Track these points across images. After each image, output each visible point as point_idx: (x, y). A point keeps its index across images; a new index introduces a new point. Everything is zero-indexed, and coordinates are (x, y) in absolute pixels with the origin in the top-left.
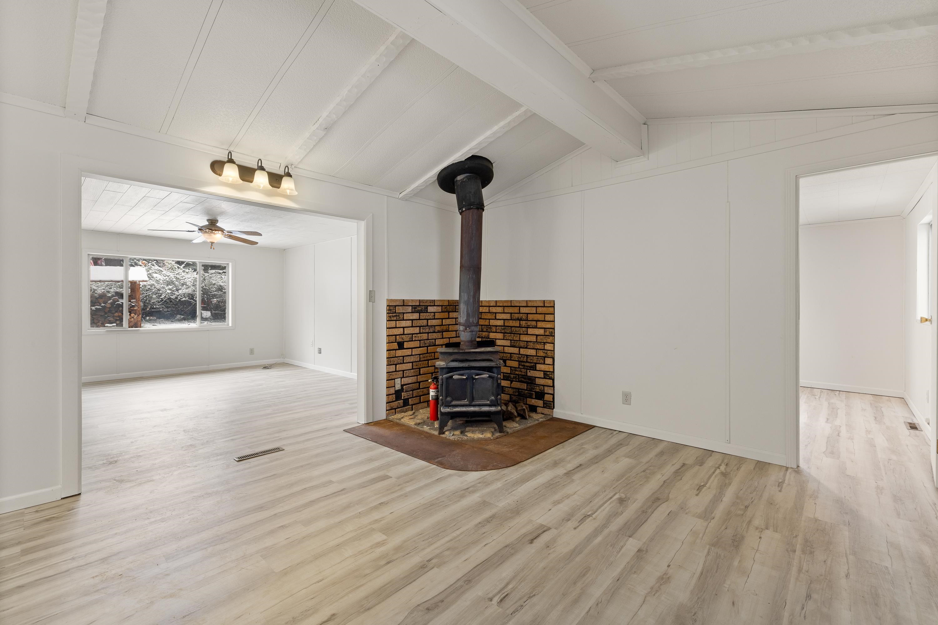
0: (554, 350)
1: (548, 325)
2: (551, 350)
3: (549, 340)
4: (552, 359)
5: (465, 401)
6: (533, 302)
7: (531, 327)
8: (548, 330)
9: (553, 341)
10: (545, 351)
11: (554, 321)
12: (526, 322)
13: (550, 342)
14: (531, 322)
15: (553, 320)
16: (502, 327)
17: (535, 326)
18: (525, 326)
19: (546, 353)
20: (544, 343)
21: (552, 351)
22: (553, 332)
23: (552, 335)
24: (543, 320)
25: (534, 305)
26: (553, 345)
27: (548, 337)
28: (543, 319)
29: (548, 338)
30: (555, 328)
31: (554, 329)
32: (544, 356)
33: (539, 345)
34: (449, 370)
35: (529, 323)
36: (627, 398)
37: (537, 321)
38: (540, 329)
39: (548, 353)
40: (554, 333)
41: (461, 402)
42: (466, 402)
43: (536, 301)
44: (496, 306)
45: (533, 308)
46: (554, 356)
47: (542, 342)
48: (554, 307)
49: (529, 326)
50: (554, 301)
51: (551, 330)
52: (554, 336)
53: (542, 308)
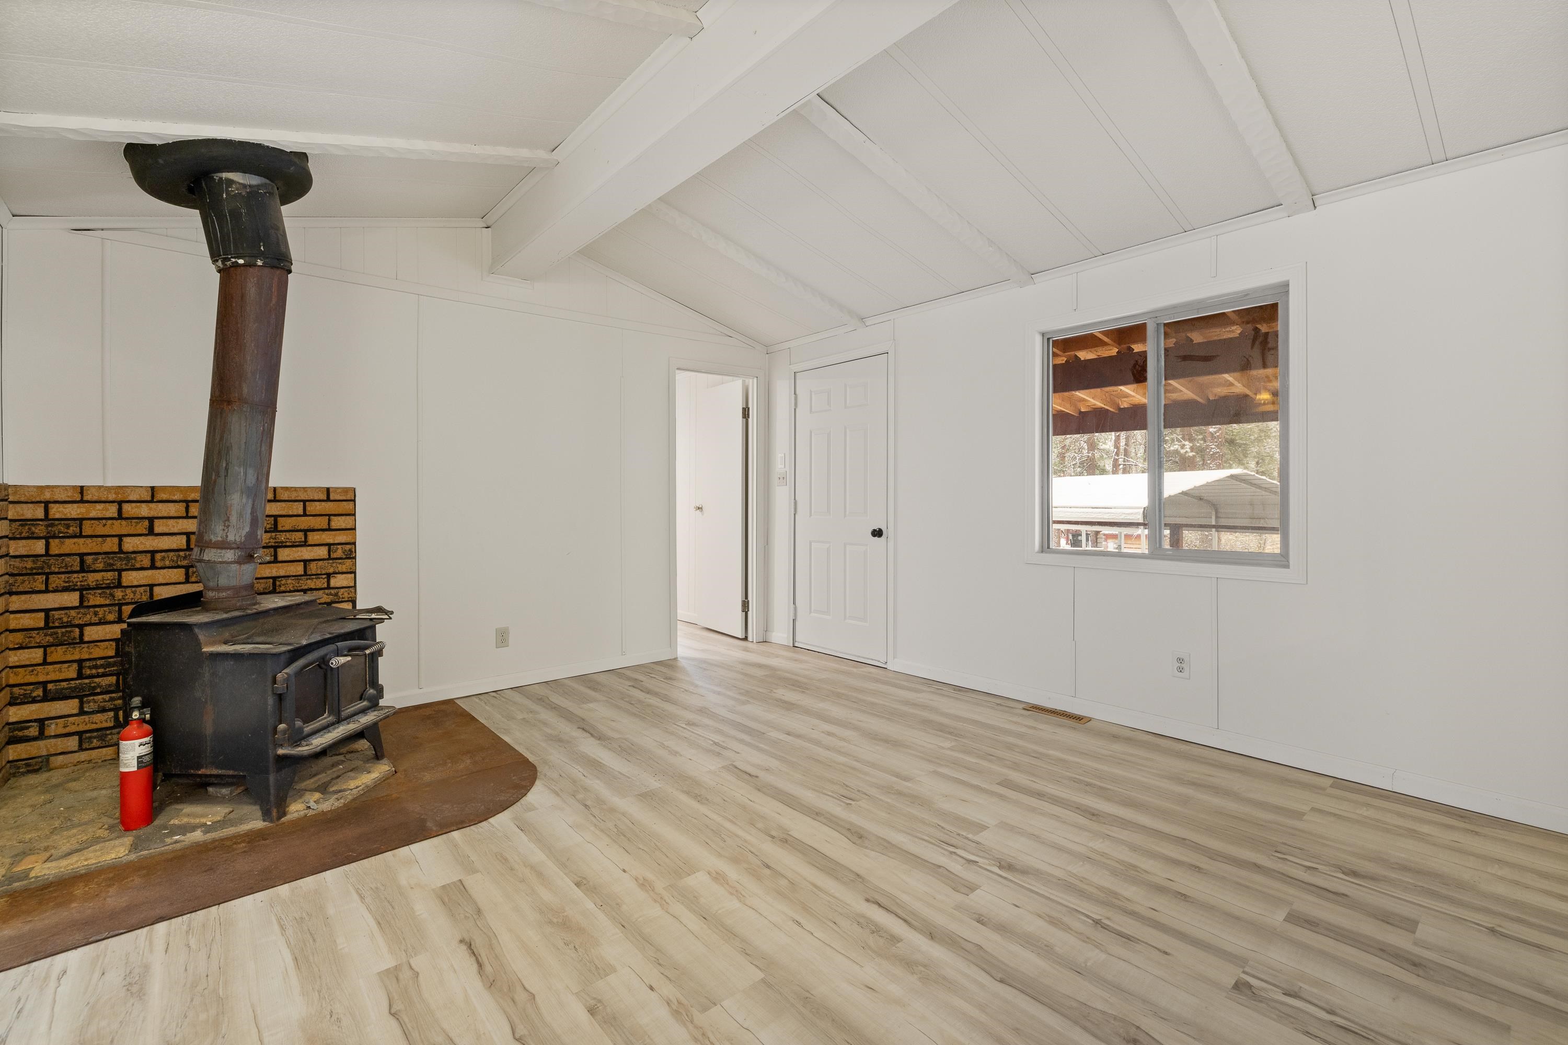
0: (355, 586)
1: (341, 538)
2: (349, 585)
3: (342, 568)
4: (351, 604)
5: (325, 715)
6: (295, 490)
7: (288, 544)
8: (339, 546)
9: (354, 568)
10: (333, 591)
11: (355, 529)
12: (273, 534)
13: (344, 570)
14: (288, 534)
15: (354, 527)
16: (182, 554)
17: (300, 542)
18: (270, 544)
19: (336, 595)
20: (329, 576)
21: (351, 587)
22: (353, 550)
23: (351, 555)
24: (324, 528)
25: (299, 498)
26: (353, 575)
27: (340, 561)
28: (326, 526)
29: (340, 563)
30: (355, 542)
31: (354, 544)
32: (328, 600)
33: (314, 580)
34: (291, 654)
35: (282, 537)
36: (502, 638)
37: (306, 531)
38: (315, 548)
39: (340, 594)
40: (355, 552)
41: (319, 721)
42: (326, 718)
43: (304, 488)
44: (152, 501)
45: (297, 503)
46: (356, 598)
47: (324, 572)
48: (354, 501)
49: (282, 542)
50: (355, 489)
51: (348, 547)
52: (355, 558)
53: (323, 503)
